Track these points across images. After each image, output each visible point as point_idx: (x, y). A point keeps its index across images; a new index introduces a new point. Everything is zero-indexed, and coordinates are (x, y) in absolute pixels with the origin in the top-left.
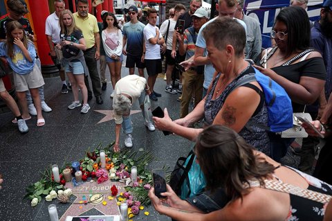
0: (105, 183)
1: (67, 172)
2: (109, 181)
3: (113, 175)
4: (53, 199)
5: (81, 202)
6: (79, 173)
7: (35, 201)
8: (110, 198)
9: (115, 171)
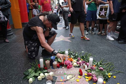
0: (71, 69)
1: (48, 62)
2: (73, 68)
3: (75, 64)
4: (43, 79)
5: (61, 80)
6: (55, 63)
7: (31, 80)
8: (79, 77)
9: (76, 61)
